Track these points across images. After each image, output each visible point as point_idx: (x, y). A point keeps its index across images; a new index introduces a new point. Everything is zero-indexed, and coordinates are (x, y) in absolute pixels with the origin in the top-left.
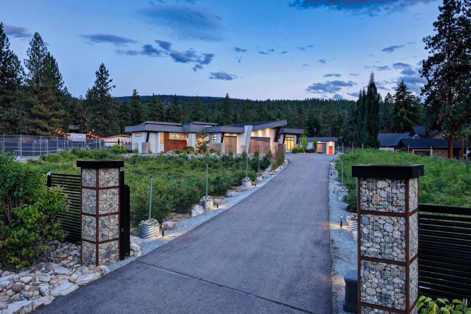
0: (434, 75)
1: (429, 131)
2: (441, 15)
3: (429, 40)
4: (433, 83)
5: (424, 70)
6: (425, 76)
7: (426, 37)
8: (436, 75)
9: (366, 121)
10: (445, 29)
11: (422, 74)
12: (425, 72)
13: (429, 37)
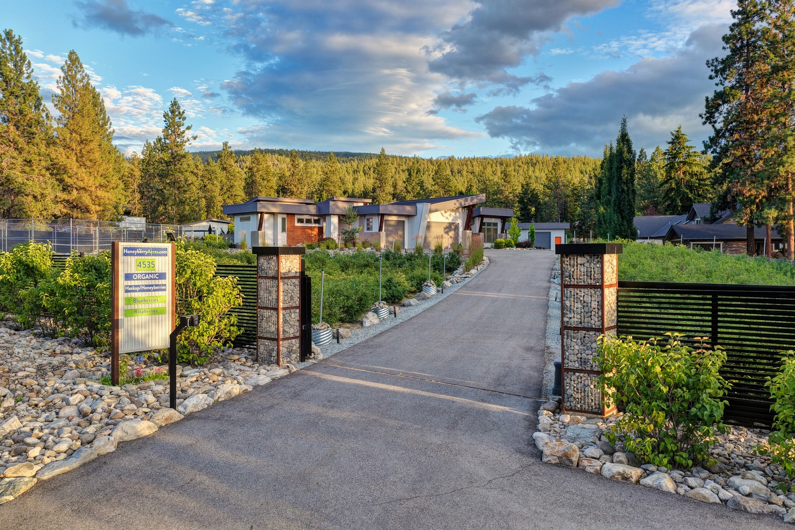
0: (724, 121)
1: (717, 212)
2: (734, 25)
3: (716, 63)
4: (723, 133)
5: (707, 112)
6: (710, 123)
7: (710, 60)
8: (726, 122)
9: (614, 196)
10: (740, 47)
11: (704, 120)
12: (710, 117)
13: (716, 59)
